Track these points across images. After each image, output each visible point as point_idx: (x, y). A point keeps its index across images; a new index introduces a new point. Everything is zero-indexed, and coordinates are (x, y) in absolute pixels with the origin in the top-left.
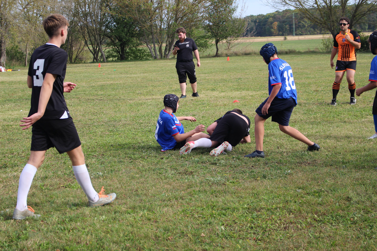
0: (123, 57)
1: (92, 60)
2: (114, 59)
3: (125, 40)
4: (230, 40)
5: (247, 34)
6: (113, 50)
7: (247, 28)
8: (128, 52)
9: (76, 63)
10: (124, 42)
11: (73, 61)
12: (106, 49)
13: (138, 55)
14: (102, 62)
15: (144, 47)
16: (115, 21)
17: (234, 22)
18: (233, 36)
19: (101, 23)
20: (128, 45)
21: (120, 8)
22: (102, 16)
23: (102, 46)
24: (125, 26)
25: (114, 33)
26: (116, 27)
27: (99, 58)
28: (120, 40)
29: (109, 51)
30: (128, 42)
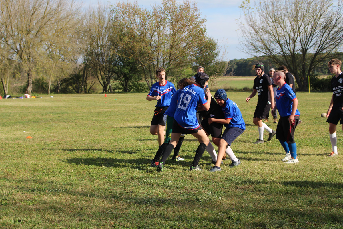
0: (126, 90)
1: (101, 91)
2: (120, 91)
3: (128, 76)
4: (213, 79)
5: (226, 74)
6: (119, 84)
7: (227, 69)
8: (131, 86)
9: (90, 93)
10: (128, 77)
11: (87, 92)
12: (114, 83)
13: (139, 88)
14: (109, 93)
15: (143, 82)
16: (121, 60)
17: (216, 64)
18: (216, 75)
19: (110, 62)
20: (131, 80)
21: (126, 50)
22: (111, 56)
23: (110, 80)
24: (129, 64)
25: (121, 70)
26: (122, 65)
27: (107, 89)
28: (125, 76)
29: (116, 84)
30: (131, 77)
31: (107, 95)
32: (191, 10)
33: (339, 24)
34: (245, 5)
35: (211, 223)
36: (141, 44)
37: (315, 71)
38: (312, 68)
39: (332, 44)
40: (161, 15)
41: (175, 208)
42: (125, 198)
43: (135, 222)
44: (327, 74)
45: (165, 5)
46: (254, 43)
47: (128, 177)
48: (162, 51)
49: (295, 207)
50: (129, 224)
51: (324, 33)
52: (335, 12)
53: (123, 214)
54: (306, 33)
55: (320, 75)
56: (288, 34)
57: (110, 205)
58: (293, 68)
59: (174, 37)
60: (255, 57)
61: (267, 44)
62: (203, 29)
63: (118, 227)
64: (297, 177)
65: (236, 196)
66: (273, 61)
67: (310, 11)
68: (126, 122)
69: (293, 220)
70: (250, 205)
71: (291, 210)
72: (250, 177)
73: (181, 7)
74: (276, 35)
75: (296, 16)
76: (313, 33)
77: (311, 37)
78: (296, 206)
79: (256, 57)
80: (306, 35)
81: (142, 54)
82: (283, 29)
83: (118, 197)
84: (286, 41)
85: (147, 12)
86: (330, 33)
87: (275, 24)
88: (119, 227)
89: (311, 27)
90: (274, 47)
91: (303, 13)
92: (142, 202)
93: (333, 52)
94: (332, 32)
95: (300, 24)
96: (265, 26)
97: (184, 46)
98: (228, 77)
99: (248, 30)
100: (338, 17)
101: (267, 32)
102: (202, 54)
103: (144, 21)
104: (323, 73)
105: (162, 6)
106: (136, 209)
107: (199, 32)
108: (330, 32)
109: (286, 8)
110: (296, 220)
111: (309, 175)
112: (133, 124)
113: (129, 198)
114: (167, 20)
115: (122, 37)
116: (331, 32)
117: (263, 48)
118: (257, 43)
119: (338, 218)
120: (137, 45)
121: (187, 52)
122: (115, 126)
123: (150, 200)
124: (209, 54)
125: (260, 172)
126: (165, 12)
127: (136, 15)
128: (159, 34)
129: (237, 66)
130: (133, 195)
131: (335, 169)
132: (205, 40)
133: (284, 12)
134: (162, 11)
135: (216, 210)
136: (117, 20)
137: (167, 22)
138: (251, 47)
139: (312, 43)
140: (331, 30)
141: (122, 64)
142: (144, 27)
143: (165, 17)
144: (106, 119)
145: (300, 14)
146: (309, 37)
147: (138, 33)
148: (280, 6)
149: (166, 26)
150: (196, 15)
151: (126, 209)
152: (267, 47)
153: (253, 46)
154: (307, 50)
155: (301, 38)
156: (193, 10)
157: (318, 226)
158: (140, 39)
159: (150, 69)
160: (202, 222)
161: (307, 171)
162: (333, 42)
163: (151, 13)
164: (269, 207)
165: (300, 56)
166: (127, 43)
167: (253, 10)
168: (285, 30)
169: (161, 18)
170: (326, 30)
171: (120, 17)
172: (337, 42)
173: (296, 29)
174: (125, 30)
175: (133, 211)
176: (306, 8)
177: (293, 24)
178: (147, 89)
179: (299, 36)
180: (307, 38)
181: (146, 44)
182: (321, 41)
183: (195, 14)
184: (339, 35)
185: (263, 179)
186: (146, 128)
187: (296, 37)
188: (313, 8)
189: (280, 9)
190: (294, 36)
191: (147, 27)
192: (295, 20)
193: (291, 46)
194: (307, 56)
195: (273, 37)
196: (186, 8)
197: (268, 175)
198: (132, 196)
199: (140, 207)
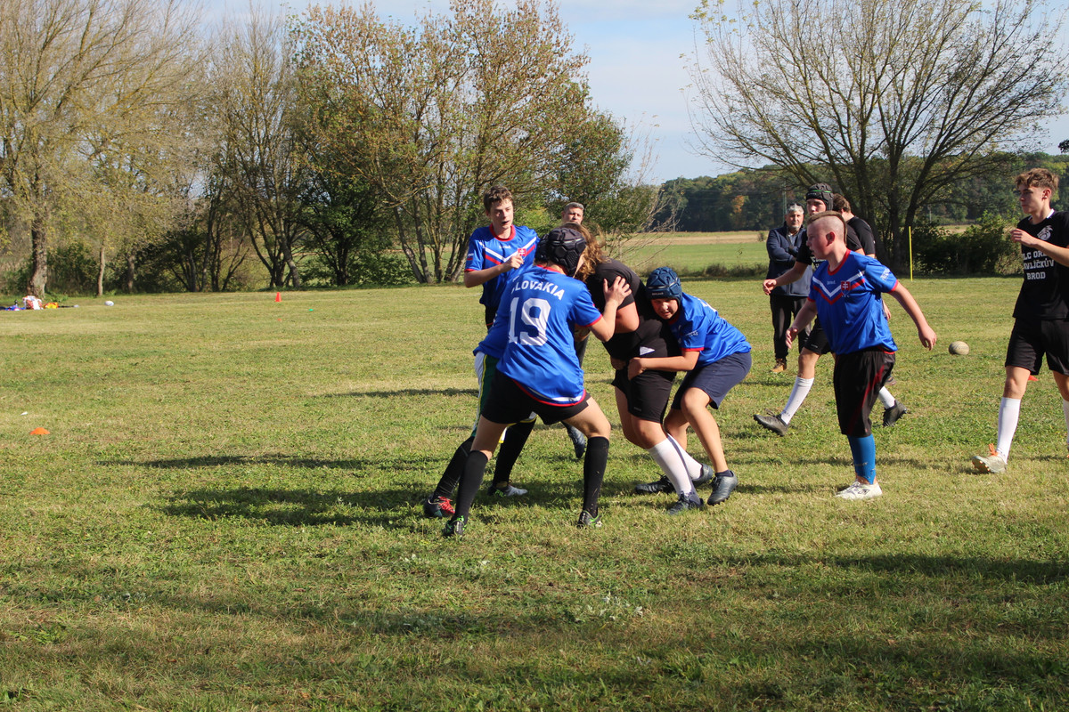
0: (342, 278)
1: (265, 285)
2: (323, 282)
3: (349, 235)
4: (612, 239)
5: (655, 224)
6: (321, 260)
7: (656, 209)
8: (357, 266)
9: (228, 291)
10: (348, 239)
11: (221, 287)
12: (304, 256)
13: (382, 272)
14: (289, 289)
15: (396, 253)
16: (325, 187)
17: (622, 195)
18: (621, 229)
19: (291, 192)
20: (358, 247)
21: (339, 154)
22: (294, 174)
23: (293, 248)
24: (351, 199)
25: (324, 217)
26: (327, 202)
27: (284, 278)
28: (338, 235)
29: (309, 262)
30: (359, 239)
31: (282, 294)
32: (540, 29)
33: (1000, 65)
34: (709, 11)
35: (613, 689)
36: (386, 135)
37: (928, 212)
38: (919, 202)
39: (980, 129)
40: (449, 43)
41: (499, 643)
42: (344, 617)
43: (376, 690)
44: (965, 220)
45: (460, 11)
46: (739, 128)
47: (351, 551)
48: (452, 155)
49: (873, 634)
50: (355, 697)
51: (954, 95)
52: (986, 30)
53: (339, 665)
54: (900, 95)
55: (943, 225)
56: (844, 100)
57: (298, 640)
58: (862, 202)
59: (489, 113)
60: (742, 170)
61: (780, 130)
62: (580, 86)
63: (323, 707)
64: (878, 542)
65: (688, 602)
66: (798, 182)
67: (910, 28)
68: (342, 378)
69: (867, 676)
70: (734, 629)
71: (859, 643)
72: (730, 544)
73: (511, 16)
74: (807, 103)
75: (869, 42)
76: (922, 95)
77: (915, 106)
78: (874, 630)
79: (745, 170)
80: (900, 100)
81: (389, 165)
82: (828, 84)
83: (322, 614)
84: (839, 122)
85: (404, 35)
86: (972, 94)
87: (803, 68)
88: (326, 707)
89: (913, 76)
90: (800, 139)
91: (887, 33)
92: (396, 626)
93: (983, 153)
94: (980, 91)
95: (879, 66)
96: (772, 75)
97: (521, 140)
98: (660, 234)
99: (722, 90)
100: (998, 43)
101: (778, 93)
102: (577, 163)
103: (395, 63)
104: (953, 217)
105: (451, 16)
106: (378, 651)
107: (566, 96)
108: (973, 90)
109: (838, 19)
110: (876, 675)
111: (913, 534)
112: (366, 385)
113: (356, 616)
114: (467, 61)
115: (327, 113)
116: (977, 91)
117: (768, 142)
118: (747, 128)
119: (1005, 666)
120: (375, 139)
121: (531, 158)
122: (310, 393)
123: (422, 621)
124: (599, 164)
125: (763, 527)
126: (460, 36)
127: (371, 46)
128: (442, 104)
129: (686, 201)
130: (370, 607)
131: (994, 514)
132: (588, 120)
133: (830, 31)
134: (452, 30)
135: (626, 649)
136: (312, 62)
137: (468, 65)
138: (730, 141)
139: (917, 126)
140: (977, 86)
141: (329, 198)
142: (396, 82)
143: (462, 51)
144: (281, 369)
145: (878, 37)
146: (907, 106)
147: (377, 101)
148: (819, 13)
149: (465, 77)
150: (558, 44)
151: (345, 649)
152: (778, 140)
153: (735, 137)
154: (904, 146)
155: (884, 111)
156: (546, 27)
157: (944, 690)
158: (384, 118)
159: (416, 212)
160: (585, 687)
161: (907, 522)
162: (983, 123)
163: (418, 39)
164: (791, 636)
165: (883, 168)
166: (343, 134)
167: (735, 25)
168: (832, 85)
169: (448, 53)
170: (961, 85)
171: (320, 52)
172: (996, 120)
173: (867, 83)
174: (337, 94)
175: (369, 655)
176: (897, 17)
177: (857, 68)
178: (408, 273)
179: (877, 105)
180: (902, 111)
181: (403, 134)
182: (945, 118)
183: (554, 40)
184: (1002, 101)
185: (773, 549)
186: (406, 398)
187: (868, 106)
188: (920, 19)
189: (817, 23)
190: (863, 104)
191: (406, 81)
192: (865, 55)
193: (853, 136)
194: (903, 165)
195: (799, 107)
196: (526, 22)
197: (787, 537)
198: (366, 608)
199: (390, 642)
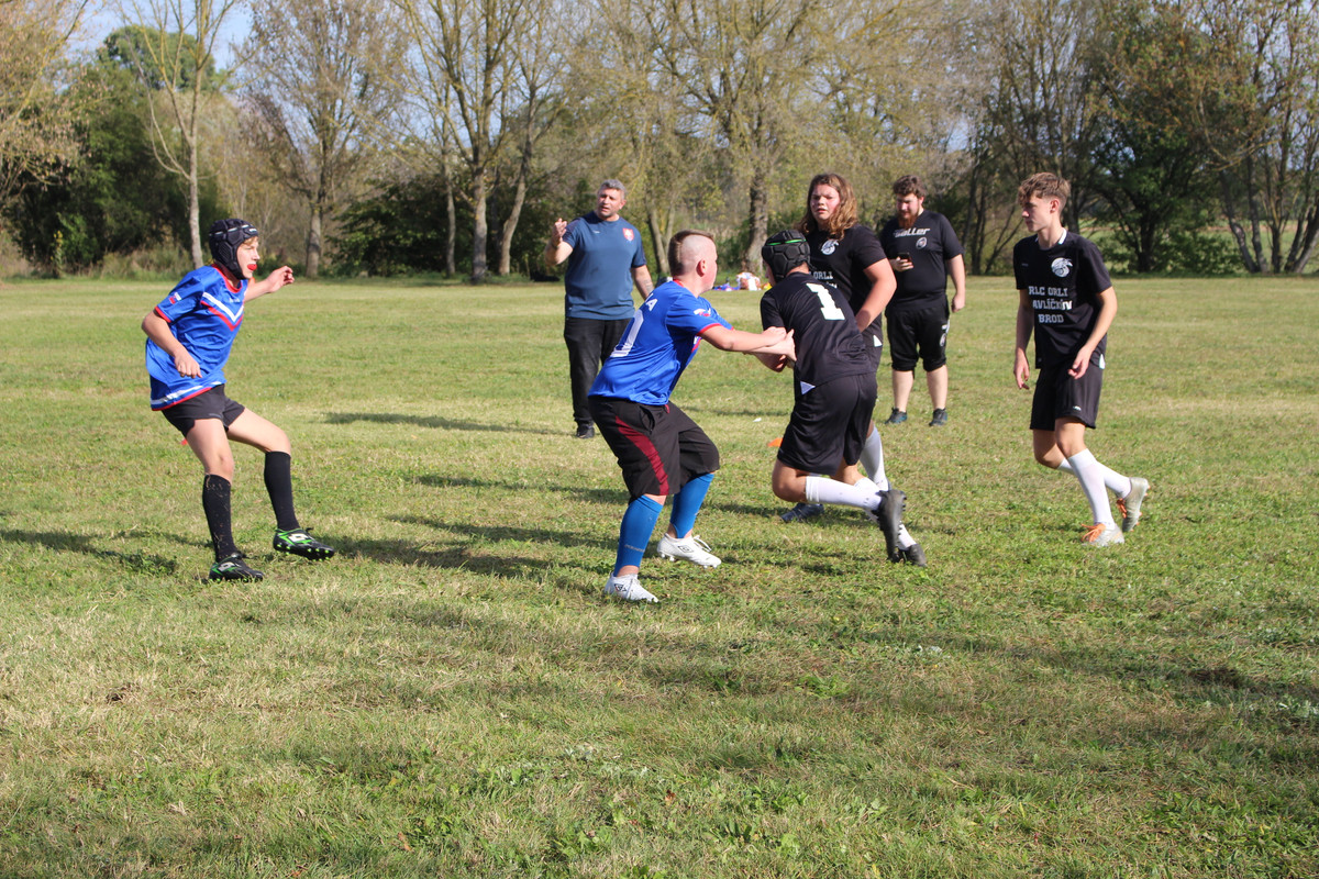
0: (1144, 263)
2: (1119, 267)
3: (1157, 206)
6: (1118, 238)
8: (1166, 247)
9: (993, 275)
10: (1155, 211)
11: (985, 267)
12: (1094, 233)
13: (1198, 257)
15: (1219, 231)
16: (1128, 141)
19: (1081, 147)
20: (1168, 223)
21: (1149, 98)
22: (1087, 124)
23: (1080, 221)
24: (1163, 158)
25: (1124, 181)
26: (1130, 161)
28: (1142, 205)
29: (1102, 240)
30: (1169, 213)
36: (1215, 73)
48: (1304, 101)
81: (1215, 114)
115: (1136, 43)
120: (1199, 78)
128: (1293, 31)
141: (1132, 156)
147: (1204, 27)
158: (1213, 50)
159: (1250, 176)
166: (1157, 71)
174: (1150, 17)
178: (1235, 259)
181: (1237, 72)
